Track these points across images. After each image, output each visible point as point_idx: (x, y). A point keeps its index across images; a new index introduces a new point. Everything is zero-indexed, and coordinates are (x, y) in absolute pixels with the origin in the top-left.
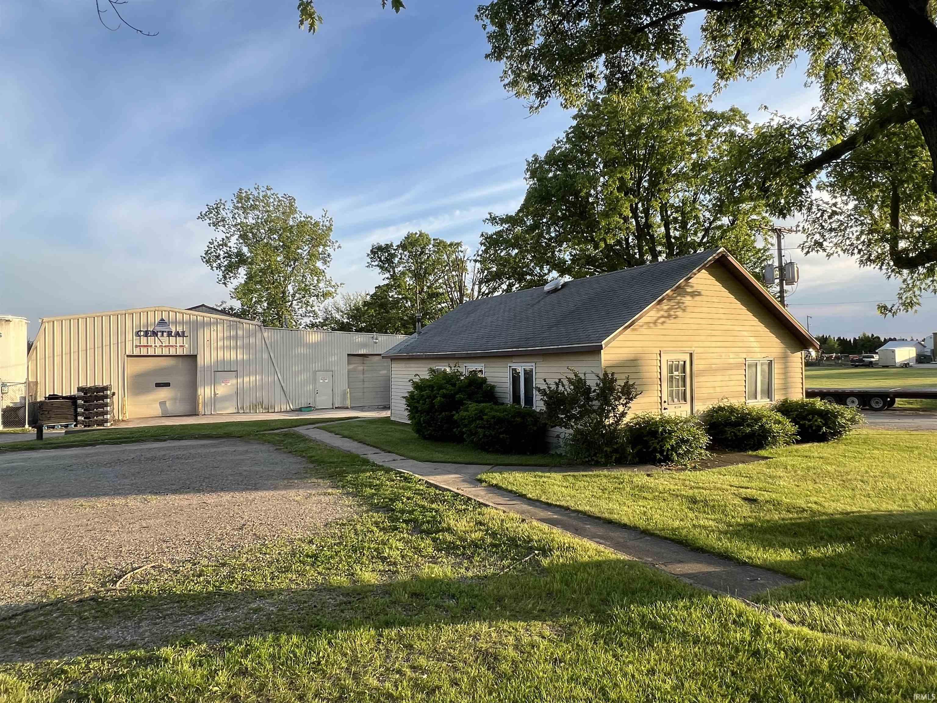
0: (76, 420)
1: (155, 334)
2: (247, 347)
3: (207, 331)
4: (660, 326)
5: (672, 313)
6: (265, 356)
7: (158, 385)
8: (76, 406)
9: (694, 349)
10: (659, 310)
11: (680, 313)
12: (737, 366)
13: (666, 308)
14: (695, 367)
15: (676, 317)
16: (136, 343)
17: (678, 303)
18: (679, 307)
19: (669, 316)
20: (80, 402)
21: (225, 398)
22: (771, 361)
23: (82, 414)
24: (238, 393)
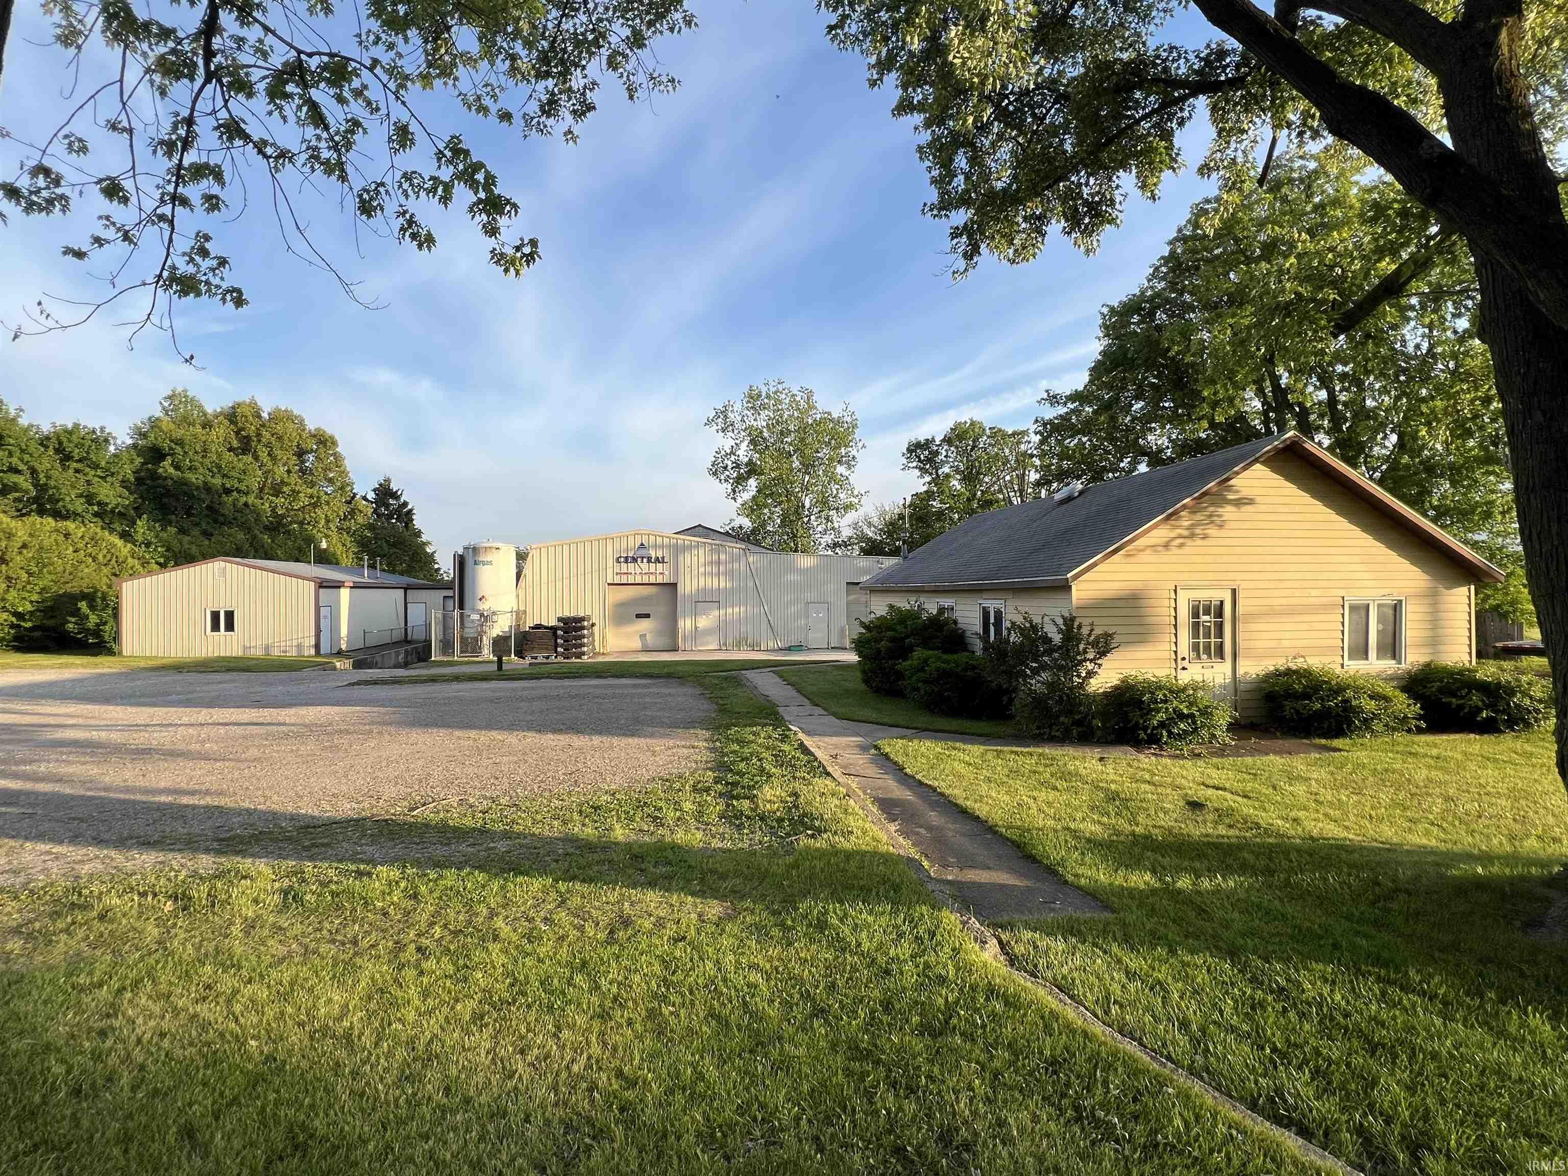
0: (556, 652)
1: (634, 560)
2: (730, 574)
3: (687, 556)
4: (1175, 551)
5: (1198, 531)
6: (750, 584)
7: (639, 616)
8: (556, 637)
9: (1238, 583)
10: (1175, 527)
11: (1212, 531)
12: (1326, 608)
13: (1186, 523)
14: (1240, 609)
15: (1205, 537)
16: (617, 570)
17: (1211, 516)
18: (1212, 522)
19: (1192, 536)
20: (560, 633)
21: (708, 632)
22: (1401, 601)
23: (562, 646)
24: (721, 628)
